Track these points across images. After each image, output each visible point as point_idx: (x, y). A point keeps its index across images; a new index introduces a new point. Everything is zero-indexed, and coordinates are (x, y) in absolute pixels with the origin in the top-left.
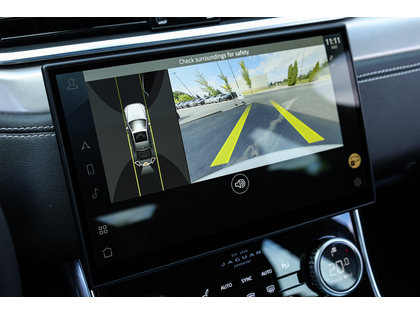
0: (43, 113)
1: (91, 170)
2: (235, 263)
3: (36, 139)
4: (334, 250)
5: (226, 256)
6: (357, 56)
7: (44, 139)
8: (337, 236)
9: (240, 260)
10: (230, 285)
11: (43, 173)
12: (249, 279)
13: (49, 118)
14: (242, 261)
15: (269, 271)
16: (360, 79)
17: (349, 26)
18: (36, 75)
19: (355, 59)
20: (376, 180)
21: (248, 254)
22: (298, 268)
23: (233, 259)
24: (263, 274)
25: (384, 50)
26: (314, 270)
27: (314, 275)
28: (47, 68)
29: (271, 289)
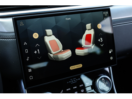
0: (12, 33)
1: (27, 51)
2: (72, 82)
3: (10, 41)
4: (103, 79)
5: (69, 80)
6: (113, 18)
7: (12, 41)
8: (104, 75)
9: (73, 81)
10: (70, 89)
11: (12, 52)
12: (76, 87)
13: (14, 34)
14: (74, 81)
15: (82, 85)
16: (114, 25)
17: (111, 8)
18: (10, 20)
19: (112, 19)
20: (117, 57)
21: (76, 79)
22: (91, 85)
23: (71, 81)
24: (80, 86)
25: (122, 17)
26: (96, 85)
27: (96, 87)
28: (14, 18)
29: (82, 91)
